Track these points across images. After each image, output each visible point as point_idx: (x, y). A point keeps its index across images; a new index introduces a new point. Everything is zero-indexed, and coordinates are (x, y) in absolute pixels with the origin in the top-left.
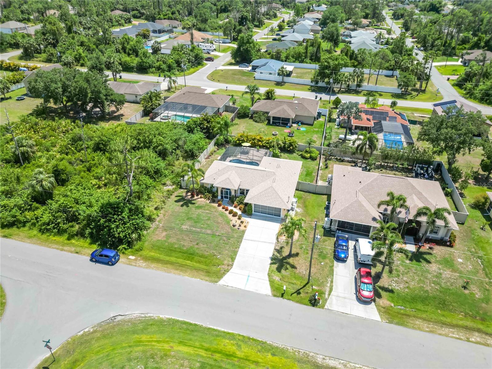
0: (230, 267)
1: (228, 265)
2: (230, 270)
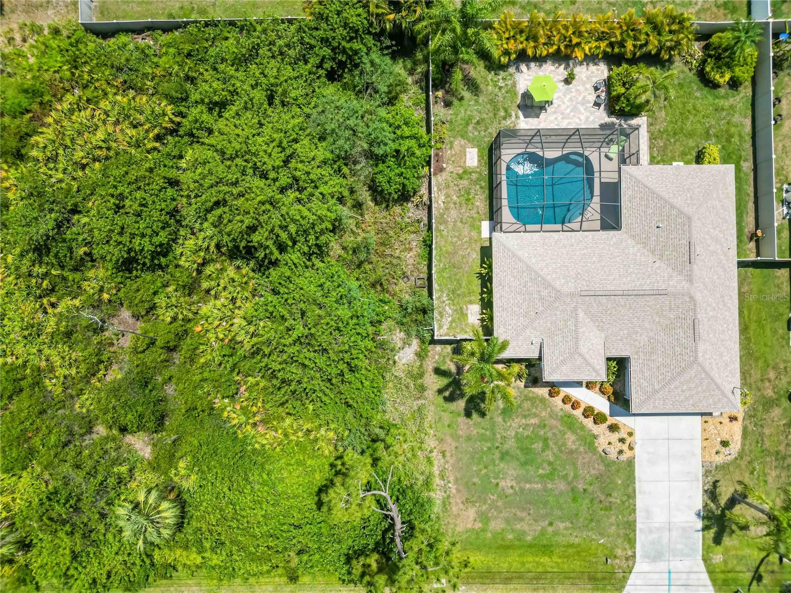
0: (630, 563)
1: (627, 559)
2: (633, 567)
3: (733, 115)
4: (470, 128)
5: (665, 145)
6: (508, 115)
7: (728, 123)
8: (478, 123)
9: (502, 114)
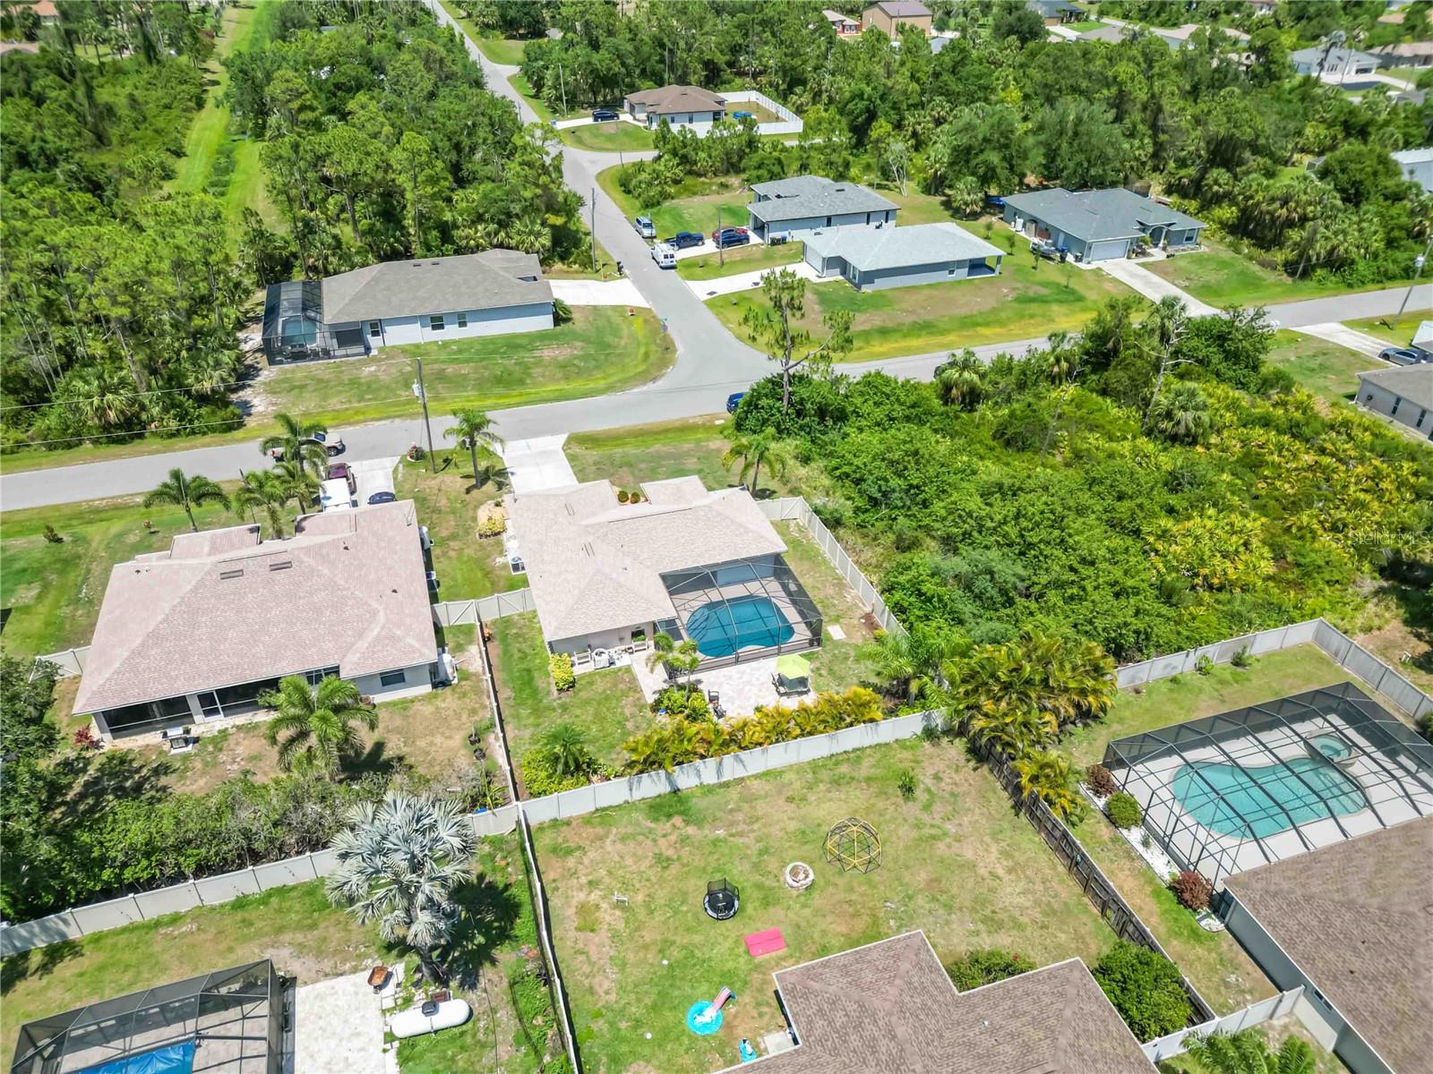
3: (533, 735)
4: (853, 654)
5: (615, 685)
6: (816, 671)
7: (538, 725)
8: (846, 659)
9: (823, 672)
